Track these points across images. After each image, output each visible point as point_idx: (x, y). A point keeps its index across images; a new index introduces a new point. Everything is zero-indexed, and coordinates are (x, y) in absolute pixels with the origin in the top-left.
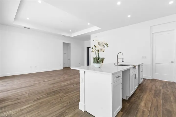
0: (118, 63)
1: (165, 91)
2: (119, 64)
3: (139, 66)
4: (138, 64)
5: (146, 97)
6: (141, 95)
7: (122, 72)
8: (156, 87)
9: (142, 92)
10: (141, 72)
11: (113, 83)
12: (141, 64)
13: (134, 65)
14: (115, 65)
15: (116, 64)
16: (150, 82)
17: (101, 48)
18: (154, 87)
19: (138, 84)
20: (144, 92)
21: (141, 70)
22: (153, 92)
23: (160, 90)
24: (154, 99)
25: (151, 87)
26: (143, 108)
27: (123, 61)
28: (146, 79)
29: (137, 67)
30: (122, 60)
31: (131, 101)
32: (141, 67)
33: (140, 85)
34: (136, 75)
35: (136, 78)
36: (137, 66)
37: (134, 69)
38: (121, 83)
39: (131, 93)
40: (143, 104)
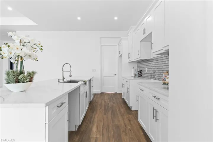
0: (64, 78)
1: (112, 104)
2: (65, 80)
3: (90, 81)
4: (89, 79)
5: (98, 117)
6: (92, 117)
7: (69, 93)
8: (105, 102)
9: (93, 112)
10: (91, 87)
11: (49, 122)
12: (92, 78)
13: (84, 80)
14: (59, 81)
15: (61, 81)
16: (100, 97)
17: (30, 52)
18: (103, 102)
19: (89, 102)
20: (95, 111)
21: (92, 85)
22: (103, 108)
23: (109, 104)
24: (104, 116)
25: (101, 103)
26: (95, 134)
27: (71, 76)
28: (96, 94)
29: (87, 83)
30: (69, 73)
31: (82, 130)
32: (91, 81)
33: (91, 103)
34: (86, 92)
35: (86, 97)
36: (87, 81)
37: (85, 85)
38: (67, 113)
39: (82, 118)
40: (94, 129)
